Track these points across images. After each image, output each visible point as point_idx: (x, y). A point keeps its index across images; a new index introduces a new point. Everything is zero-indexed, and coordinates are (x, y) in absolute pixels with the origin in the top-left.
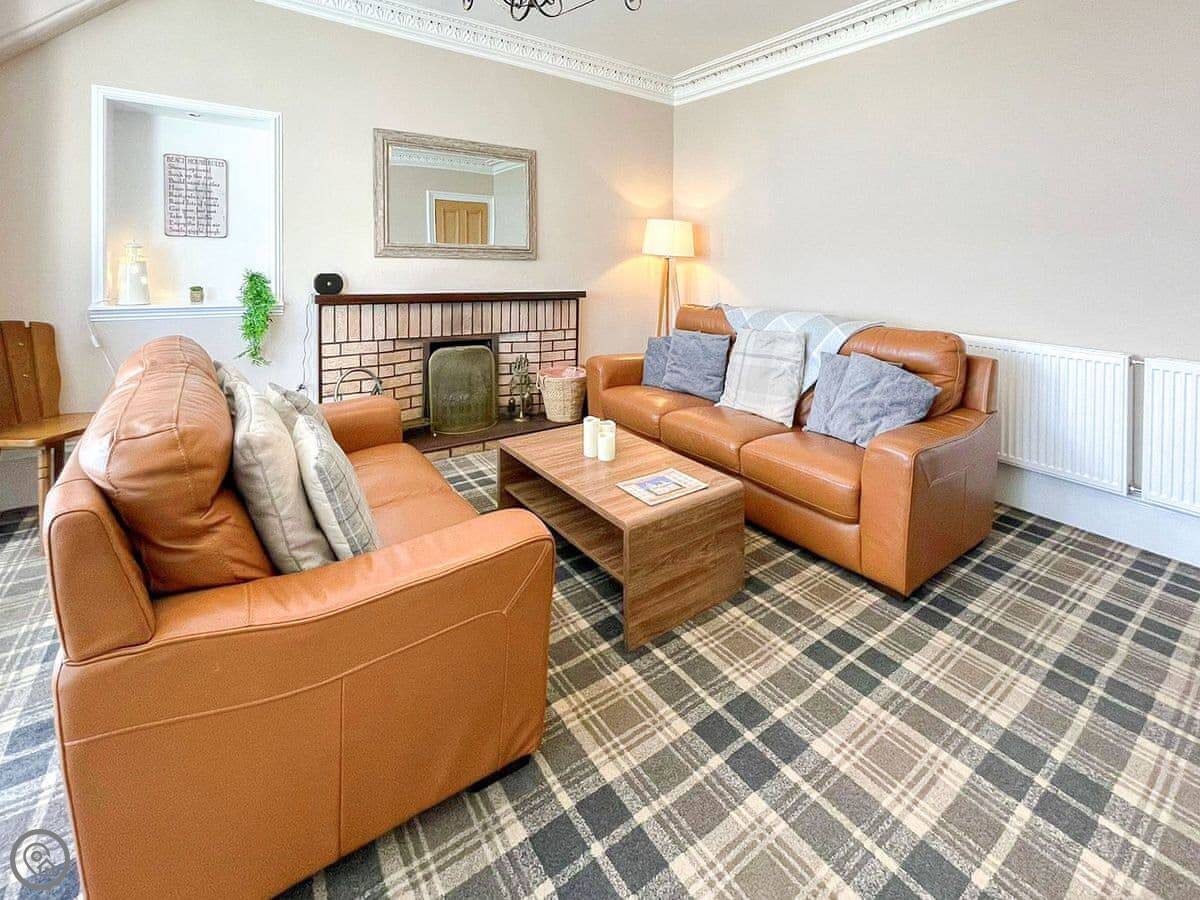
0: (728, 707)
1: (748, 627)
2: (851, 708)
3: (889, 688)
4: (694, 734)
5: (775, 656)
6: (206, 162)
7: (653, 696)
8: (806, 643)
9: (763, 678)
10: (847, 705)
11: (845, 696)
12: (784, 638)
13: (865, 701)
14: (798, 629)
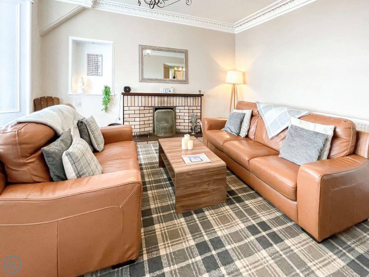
0: (211, 240)
1: (230, 214)
2: (256, 252)
3: (275, 248)
4: (195, 246)
5: (235, 227)
6: (97, 55)
7: (187, 230)
8: (249, 224)
9: (227, 233)
10: (255, 251)
11: (256, 247)
12: (241, 221)
13: (263, 251)
14: (248, 218)
